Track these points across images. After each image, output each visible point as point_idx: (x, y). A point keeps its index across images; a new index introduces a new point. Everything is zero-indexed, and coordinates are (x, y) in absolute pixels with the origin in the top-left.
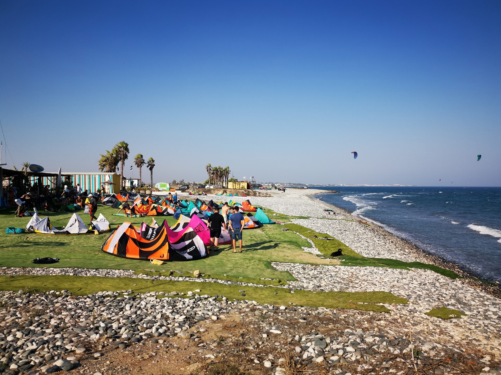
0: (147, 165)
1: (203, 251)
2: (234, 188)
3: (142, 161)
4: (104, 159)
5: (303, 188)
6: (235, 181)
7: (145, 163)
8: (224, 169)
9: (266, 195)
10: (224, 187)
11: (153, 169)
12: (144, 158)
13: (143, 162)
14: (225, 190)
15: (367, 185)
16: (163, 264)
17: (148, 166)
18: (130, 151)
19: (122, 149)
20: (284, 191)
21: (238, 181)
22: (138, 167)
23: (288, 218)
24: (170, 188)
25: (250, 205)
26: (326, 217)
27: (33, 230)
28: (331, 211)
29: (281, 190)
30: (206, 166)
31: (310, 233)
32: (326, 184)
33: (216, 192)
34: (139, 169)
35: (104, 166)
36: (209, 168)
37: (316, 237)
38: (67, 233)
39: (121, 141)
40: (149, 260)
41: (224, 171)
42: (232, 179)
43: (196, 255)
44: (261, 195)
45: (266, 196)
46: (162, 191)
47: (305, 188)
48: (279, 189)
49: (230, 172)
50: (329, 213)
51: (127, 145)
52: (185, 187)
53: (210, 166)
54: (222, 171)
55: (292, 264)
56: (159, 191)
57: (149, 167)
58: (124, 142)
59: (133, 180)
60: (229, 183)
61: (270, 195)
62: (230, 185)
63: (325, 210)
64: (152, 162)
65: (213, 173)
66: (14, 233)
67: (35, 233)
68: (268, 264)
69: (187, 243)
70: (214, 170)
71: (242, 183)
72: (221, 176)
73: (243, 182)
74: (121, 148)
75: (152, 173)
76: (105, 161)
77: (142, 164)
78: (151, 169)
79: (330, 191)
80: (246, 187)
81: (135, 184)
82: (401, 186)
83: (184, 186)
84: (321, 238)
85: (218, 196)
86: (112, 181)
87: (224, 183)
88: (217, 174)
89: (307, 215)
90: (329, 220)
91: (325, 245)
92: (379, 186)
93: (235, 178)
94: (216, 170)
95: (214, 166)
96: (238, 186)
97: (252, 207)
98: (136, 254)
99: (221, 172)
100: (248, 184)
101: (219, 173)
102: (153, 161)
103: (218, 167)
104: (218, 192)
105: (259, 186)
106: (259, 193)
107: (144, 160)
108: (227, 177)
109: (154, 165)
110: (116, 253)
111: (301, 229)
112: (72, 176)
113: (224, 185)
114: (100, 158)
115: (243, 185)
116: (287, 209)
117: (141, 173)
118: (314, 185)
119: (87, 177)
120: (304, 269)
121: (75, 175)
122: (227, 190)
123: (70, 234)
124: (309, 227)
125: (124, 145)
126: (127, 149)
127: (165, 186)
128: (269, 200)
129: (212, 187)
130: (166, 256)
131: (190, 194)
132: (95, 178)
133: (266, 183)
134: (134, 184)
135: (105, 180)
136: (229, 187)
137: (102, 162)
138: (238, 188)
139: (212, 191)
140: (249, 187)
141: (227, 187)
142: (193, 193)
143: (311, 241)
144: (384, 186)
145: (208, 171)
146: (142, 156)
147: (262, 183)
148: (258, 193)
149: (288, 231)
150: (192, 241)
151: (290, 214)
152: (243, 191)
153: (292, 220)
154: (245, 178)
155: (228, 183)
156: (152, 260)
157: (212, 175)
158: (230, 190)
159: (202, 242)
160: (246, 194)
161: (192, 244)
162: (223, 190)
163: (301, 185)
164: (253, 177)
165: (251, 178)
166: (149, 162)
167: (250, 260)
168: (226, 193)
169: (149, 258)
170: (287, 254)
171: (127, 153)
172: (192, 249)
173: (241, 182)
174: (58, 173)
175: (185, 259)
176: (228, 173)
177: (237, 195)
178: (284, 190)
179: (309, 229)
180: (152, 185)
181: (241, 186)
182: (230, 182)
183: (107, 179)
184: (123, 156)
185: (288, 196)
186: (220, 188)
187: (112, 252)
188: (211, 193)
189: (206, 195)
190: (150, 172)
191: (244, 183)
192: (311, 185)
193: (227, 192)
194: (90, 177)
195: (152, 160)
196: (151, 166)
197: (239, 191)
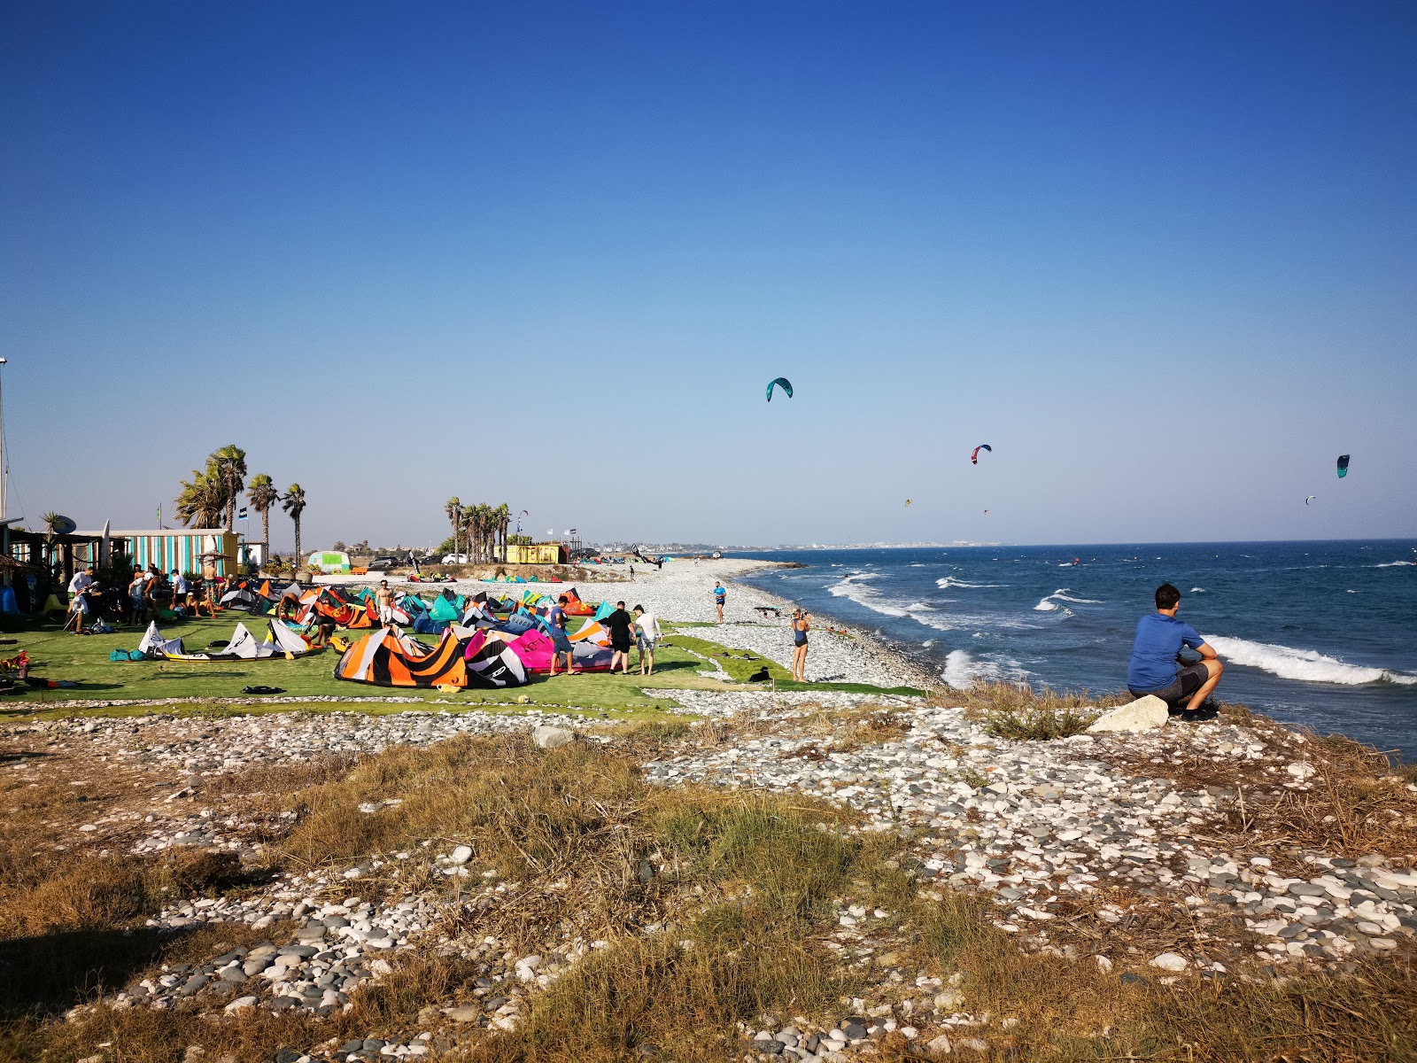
0: (284, 503)
1: (521, 676)
2: (523, 561)
3: (271, 493)
4: (192, 493)
5: (710, 557)
6: (526, 543)
7: (279, 500)
8: (494, 510)
9: (613, 578)
10: (495, 560)
11: (302, 515)
12: (275, 485)
13: (271, 497)
14: (502, 566)
15: (882, 545)
16: (459, 691)
17: (286, 508)
18: (247, 471)
19: (230, 465)
20: (660, 567)
21: (534, 541)
22: (258, 509)
23: (670, 626)
24: (351, 567)
25: (578, 602)
26: (758, 622)
27: (161, 654)
28: (772, 609)
29: (649, 562)
30: (446, 504)
31: (715, 649)
32: (775, 545)
33: (477, 573)
34: (260, 515)
35: (191, 511)
36: (455, 511)
37: (727, 655)
38: (234, 657)
39: (227, 444)
40: (435, 688)
41: (496, 516)
42: (516, 538)
43: (511, 681)
44: (599, 578)
45: (612, 581)
46: (330, 574)
47: (714, 556)
48: (646, 560)
49: (510, 517)
50: (766, 614)
51: (241, 454)
52: (386, 561)
53: (458, 504)
54: (489, 515)
55: (678, 691)
56: (323, 574)
57: (290, 510)
58: (233, 448)
59: (250, 547)
60: (509, 547)
61: (622, 577)
62: (513, 554)
63: (758, 609)
64: (297, 495)
65: (467, 523)
66: (127, 659)
67: (168, 659)
68: (637, 691)
69: (491, 660)
70: (469, 515)
71: (544, 547)
72: (488, 531)
73: (547, 544)
74: (226, 461)
75: (297, 526)
76: (196, 498)
77: (271, 503)
78: (295, 515)
79: (782, 563)
80: (555, 558)
81: (254, 557)
82: (972, 545)
83: (384, 559)
84: (736, 656)
85: (488, 583)
86: (221, 551)
87: (496, 549)
88: (477, 524)
89: (713, 619)
90: (763, 629)
91: (743, 667)
92: (915, 546)
93: (524, 534)
94: (474, 512)
95: (468, 502)
96: (535, 555)
97: (584, 605)
98: (406, 679)
99: (487, 518)
100: (560, 548)
101: (482, 523)
102: (301, 493)
103: (478, 507)
104: (483, 572)
105: (590, 554)
106: (594, 573)
107: (275, 491)
108: (503, 530)
109: (304, 504)
110: (371, 679)
111: (698, 644)
112: (128, 541)
113: (497, 555)
114: (181, 491)
115: (548, 552)
116: (668, 607)
117: (267, 525)
118: (741, 548)
119: (155, 542)
120: (698, 696)
121: (135, 537)
122: (506, 566)
123: (241, 658)
124: (717, 640)
125: (235, 455)
126: (241, 466)
127: (335, 560)
128: (623, 590)
129: (463, 560)
130: (463, 680)
131: (412, 579)
132: (176, 544)
133: (607, 546)
134: (251, 557)
135: (202, 548)
136: (509, 560)
137: (185, 503)
138: (533, 562)
139: (466, 570)
140: (563, 556)
141: (505, 558)
142: (417, 575)
143: (715, 662)
144: (928, 546)
145: (451, 516)
146: (269, 480)
147: (597, 545)
148: (589, 573)
149: (669, 648)
150: (500, 658)
151: (675, 619)
152: (550, 567)
153: (679, 630)
154: (551, 532)
155: (506, 549)
156: (440, 687)
157: (464, 528)
158: (514, 567)
159: (517, 659)
160: (557, 575)
161: (500, 663)
162: (497, 566)
163: (705, 547)
164: (573, 531)
165: (567, 533)
166: (288, 496)
167: (603, 686)
168: (505, 574)
169: (433, 684)
170: (668, 680)
171: (241, 475)
172: (500, 671)
173: (543, 544)
174: (102, 534)
175: (494, 686)
176: (505, 520)
177: (536, 578)
178: (660, 564)
179: (714, 644)
180: (299, 560)
181: (542, 556)
182: (511, 544)
183: (209, 546)
184: (233, 483)
185: (670, 579)
186: (487, 562)
187: (363, 678)
188: (463, 576)
189: (454, 581)
190: (292, 522)
191: (550, 548)
192: (734, 548)
193: (506, 572)
194: (162, 541)
195: (299, 491)
196: (296, 507)
197: (538, 570)
